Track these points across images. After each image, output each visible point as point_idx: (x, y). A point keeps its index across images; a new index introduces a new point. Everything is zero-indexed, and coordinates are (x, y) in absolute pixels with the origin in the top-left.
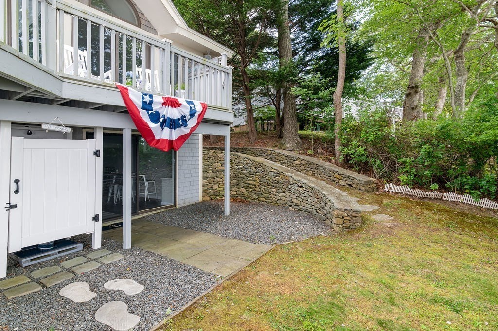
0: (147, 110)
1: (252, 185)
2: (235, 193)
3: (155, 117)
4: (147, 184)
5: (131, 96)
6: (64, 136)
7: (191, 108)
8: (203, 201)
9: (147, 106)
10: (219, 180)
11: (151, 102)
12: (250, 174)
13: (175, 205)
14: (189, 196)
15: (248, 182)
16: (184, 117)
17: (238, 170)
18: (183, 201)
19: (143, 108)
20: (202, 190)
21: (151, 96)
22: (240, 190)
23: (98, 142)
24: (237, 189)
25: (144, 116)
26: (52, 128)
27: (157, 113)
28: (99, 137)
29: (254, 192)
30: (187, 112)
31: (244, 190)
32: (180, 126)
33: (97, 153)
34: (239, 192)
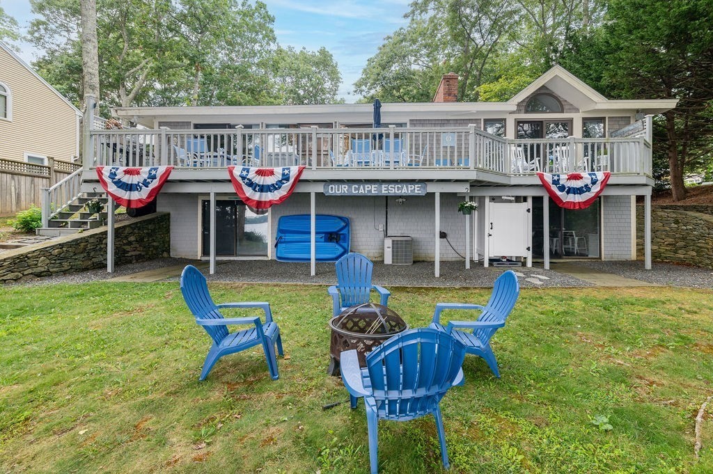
0: (556, 185)
1: (703, 248)
2: (682, 256)
3: (562, 188)
4: (576, 239)
5: (545, 178)
6: (510, 201)
7: (592, 178)
8: (637, 260)
9: (556, 182)
10: (659, 240)
11: (558, 180)
12: (702, 236)
13: (600, 258)
14: (617, 252)
15: (699, 245)
16: (587, 185)
17: (687, 231)
18: (609, 256)
19: (553, 184)
20: (635, 249)
21: (558, 176)
22: (689, 253)
23: (529, 204)
24: (685, 252)
25: (554, 188)
26: (506, 198)
27: (563, 186)
28: (530, 201)
29: (706, 256)
30: (589, 182)
31: (694, 254)
32: (584, 192)
33: (528, 211)
34: (686, 256)
